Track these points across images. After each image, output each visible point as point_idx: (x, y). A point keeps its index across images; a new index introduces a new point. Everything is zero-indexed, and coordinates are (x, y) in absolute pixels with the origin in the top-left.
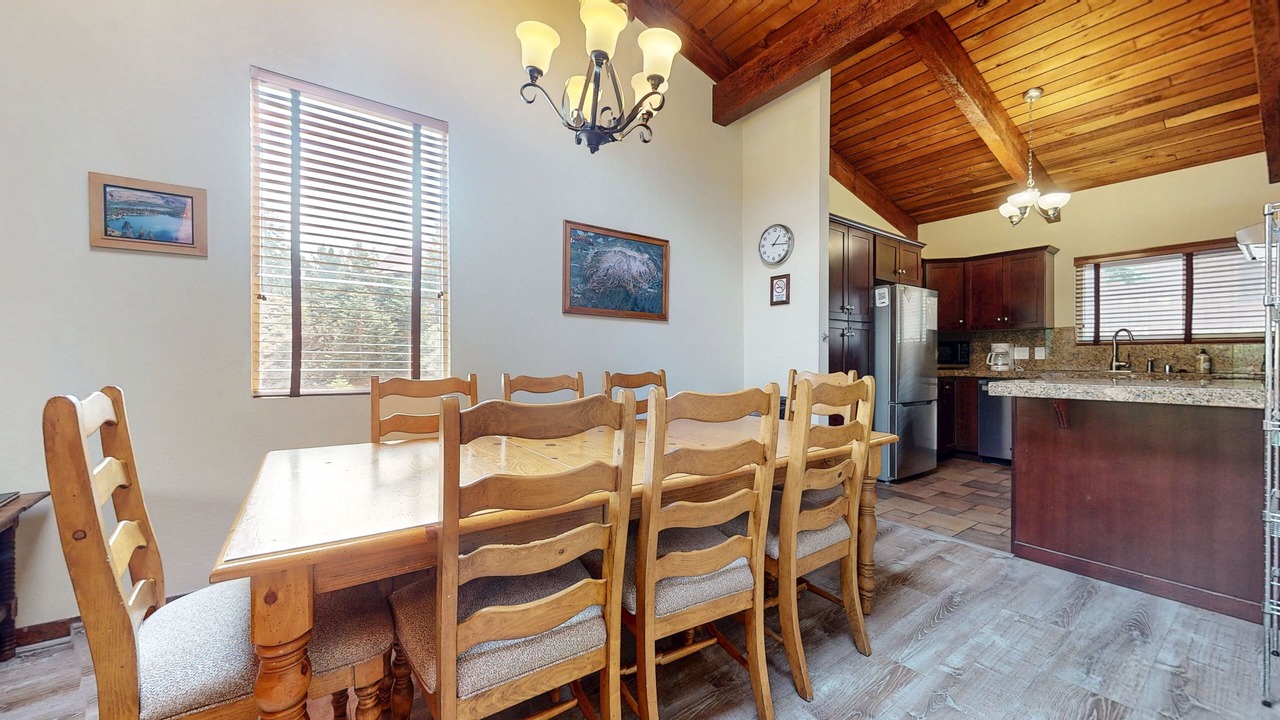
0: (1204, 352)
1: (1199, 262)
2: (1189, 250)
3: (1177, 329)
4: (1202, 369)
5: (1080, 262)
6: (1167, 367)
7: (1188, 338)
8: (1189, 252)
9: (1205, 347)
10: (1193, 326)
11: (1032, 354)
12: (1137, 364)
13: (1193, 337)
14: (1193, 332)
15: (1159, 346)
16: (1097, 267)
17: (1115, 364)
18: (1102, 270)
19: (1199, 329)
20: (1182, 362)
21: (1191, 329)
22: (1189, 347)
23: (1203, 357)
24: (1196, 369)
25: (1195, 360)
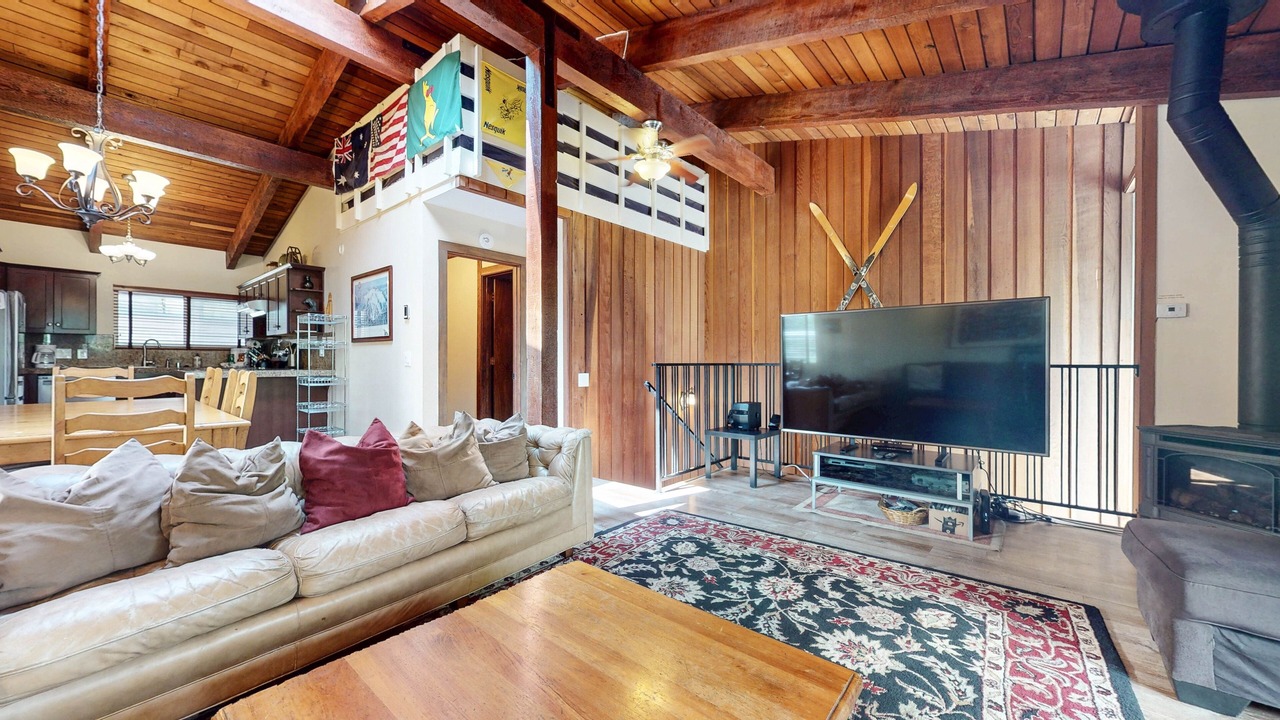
0: (197, 355)
1: (195, 302)
2: (189, 295)
3: (180, 341)
4: (197, 364)
5: (118, 288)
6: (179, 364)
7: (188, 347)
8: (189, 296)
9: (198, 352)
10: (192, 340)
11: (74, 355)
12: (159, 362)
13: (191, 346)
14: (191, 343)
15: (172, 351)
16: (130, 294)
17: (145, 362)
18: (133, 296)
19: (195, 342)
20: (186, 360)
21: (190, 341)
22: (190, 352)
23: (197, 358)
24: (194, 365)
25: (194, 360)
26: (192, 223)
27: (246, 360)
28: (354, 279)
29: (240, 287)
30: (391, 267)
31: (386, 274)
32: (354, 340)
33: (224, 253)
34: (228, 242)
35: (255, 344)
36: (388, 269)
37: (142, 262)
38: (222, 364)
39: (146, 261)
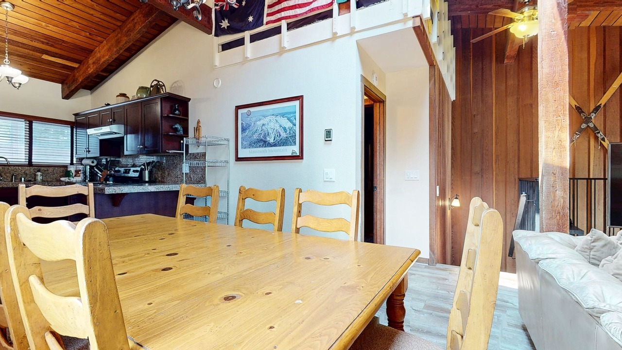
0: (39, 171)
1: (36, 125)
4: (39, 179)
6: (23, 179)
7: (30, 163)
8: (30, 120)
9: (40, 168)
10: (33, 158)
12: (6, 177)
13: (33, 163)
14: (33, 161)
15: (17, 167)
19: (35, 159)
20: (28, 176)
21: (32, 159)
22: (32, 169)
23: (39, 173)
24: (35, 180)
25: (35, 175)
26: (45, 57)
27: (82, 175)
28: (238, 108)
29: (76, 115)
30: (302, 96)
31: (297, 103)
32: (238, 159)
33: (60, 85)
34: (67, 76)
35: (93, 162)
36: (300, 98)
37: (17, 85)
38: (62, 179)
39: (20, 84)
